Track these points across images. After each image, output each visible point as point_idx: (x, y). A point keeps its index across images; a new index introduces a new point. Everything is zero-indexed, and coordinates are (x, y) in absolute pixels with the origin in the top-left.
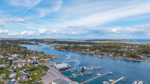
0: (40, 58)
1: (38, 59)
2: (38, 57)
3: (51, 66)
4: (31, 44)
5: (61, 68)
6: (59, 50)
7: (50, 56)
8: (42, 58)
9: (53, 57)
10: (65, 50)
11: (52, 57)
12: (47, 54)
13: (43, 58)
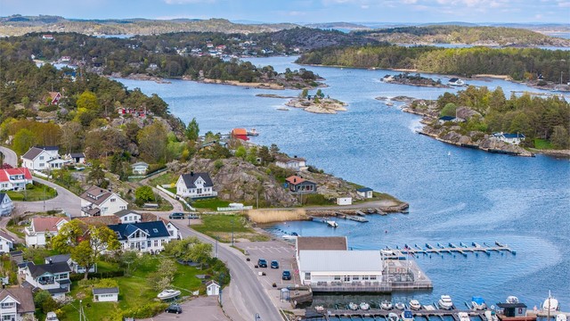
0: (227, 196)
1: (206, 206)
2: (210, 192)
3: (262, 264)
4: (248, 75)
5: (330, 288)
6: (465, 146)
7: (323, 191)
8: (242, 200)
9: (345, 202)
10: (525, 145)
11: (332, 202)
12: (302, 166)
13: (250, 197)
